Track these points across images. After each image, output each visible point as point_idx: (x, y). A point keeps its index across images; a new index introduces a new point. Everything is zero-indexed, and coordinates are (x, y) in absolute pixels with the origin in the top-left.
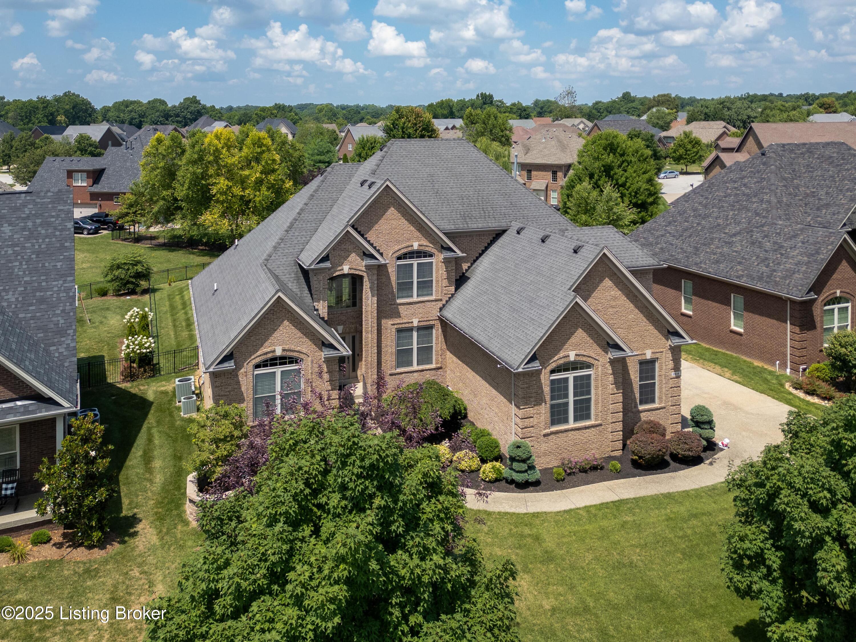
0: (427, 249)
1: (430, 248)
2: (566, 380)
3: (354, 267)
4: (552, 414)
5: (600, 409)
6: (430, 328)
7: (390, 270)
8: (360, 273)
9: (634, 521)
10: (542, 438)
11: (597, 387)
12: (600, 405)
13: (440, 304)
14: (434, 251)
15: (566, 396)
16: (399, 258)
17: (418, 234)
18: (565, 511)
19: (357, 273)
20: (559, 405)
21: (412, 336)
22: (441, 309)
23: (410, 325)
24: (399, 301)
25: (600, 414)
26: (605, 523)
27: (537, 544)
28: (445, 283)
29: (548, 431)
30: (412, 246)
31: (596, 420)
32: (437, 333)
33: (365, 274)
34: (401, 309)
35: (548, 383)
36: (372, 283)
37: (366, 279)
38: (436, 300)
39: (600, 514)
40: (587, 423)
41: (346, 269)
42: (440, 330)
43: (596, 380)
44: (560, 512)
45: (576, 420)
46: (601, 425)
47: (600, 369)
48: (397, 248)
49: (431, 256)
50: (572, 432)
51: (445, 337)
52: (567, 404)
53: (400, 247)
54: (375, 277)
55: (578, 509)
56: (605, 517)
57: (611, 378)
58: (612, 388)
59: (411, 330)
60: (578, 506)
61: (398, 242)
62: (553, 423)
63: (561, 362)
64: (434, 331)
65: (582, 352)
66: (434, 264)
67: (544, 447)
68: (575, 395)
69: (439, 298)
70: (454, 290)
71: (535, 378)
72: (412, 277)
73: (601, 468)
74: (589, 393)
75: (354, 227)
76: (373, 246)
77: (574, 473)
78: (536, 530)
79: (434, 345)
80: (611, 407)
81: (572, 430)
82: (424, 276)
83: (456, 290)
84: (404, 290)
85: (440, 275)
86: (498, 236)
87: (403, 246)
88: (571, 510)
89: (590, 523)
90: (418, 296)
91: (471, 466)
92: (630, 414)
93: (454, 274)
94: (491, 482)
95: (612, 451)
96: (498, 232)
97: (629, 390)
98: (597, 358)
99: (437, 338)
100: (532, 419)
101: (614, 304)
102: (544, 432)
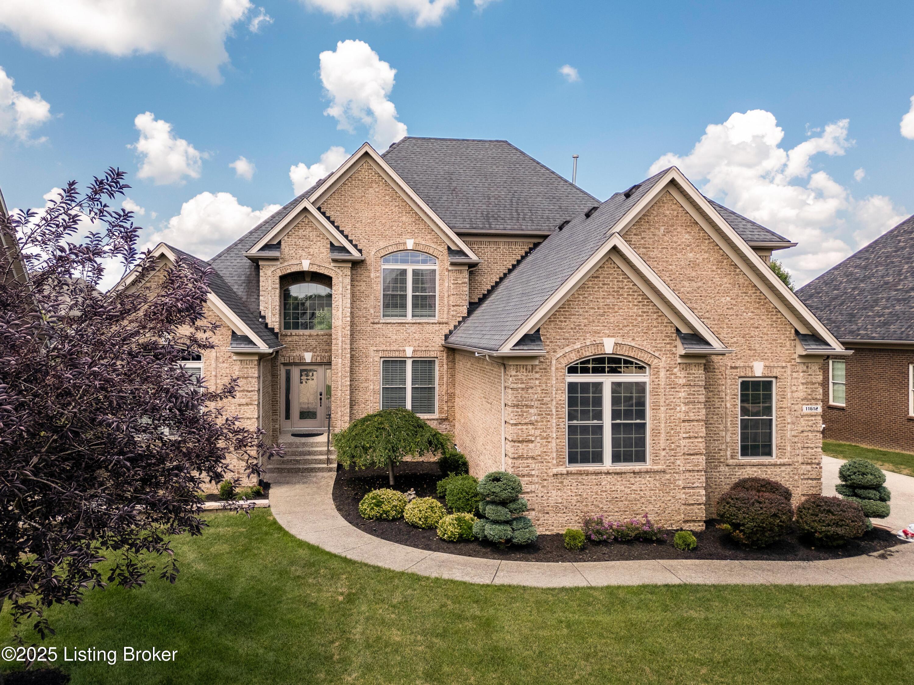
0: (427, 250)
1: (433, 250)
2: (598, 386)
3: (317, 263)
4: (572, 443)
5: (662, 444)
6: (431, 362)
7: (372, 275)
8: (327, 272)
9: (706, 619)
10: (551, 479)
11: (656, 406)
12: (663, 436)
13: (445, 330)
14: (437, 253)
15: (599, 415)
16: (387, 260)
17: (414, 228)
18: (563, 589)
19: (322, 271)
20: (585, 429)
21: (404, 372)
22: (447, 337)
23: (401, 355)
24: (385, 320)
25: (663, 453)
26: (641, 616)
27: (482, 633)
28: (453, 300)
29: (562, 469)
30: (405, 244)
31: (654, 462)
32: (441, 370)
33: (333, 275)
34: (388, 330)
36: (343, 287)
37: (335, 281)
38: (440, 324)
39: (635, 601)
40: (637, 466)
41: (306, 265)
42: (445, 366)
43: (655, 393)
44: (553, 589)
45: (616, 458)
46: (664, 473)
47: (662, 374)
48: (381, 245)
49: (434, 261)
50: (609, 478)
51: (452, 377)
52: (599, 430)
53: (387, 244)
54: (348, 280)
55: (591, 588)
56: (642, 605)
57: (684, 394)
58: (684, 410)
59: (402, 362)
60: (593, 584)
61: (384, 236)
62: (573, 459)
63: (588, 353)
64: (437, 367)
65: (628, 341)
66: (437, 273)
67: (555, 496)
68: (615, 414)
69: (445, 320)
70: (466, 311)
71: (537, 376)
72: (404, 289)
73: (660, 542)
74: (641, 414)
75: (319, 209)
76: (346, 237)
77: (604, 543)
78: (492, 611)
79: (436, 386)
80: (683, 443)
81: (608, 473)
82: (423, 290)
83: (470, 312)
84: (395, 306)
85: (446, 289)
86: (536, 245)
87: (391, 242)
88: (577, 589)
89: (609, 611)
90: (413, 316)
91: (426, 518)
92: (722, 468)
93: (467, 289)
94: (452, 542)
95: (686, 522)
96: (536, 241)
97: (722, 427)
98: (657, 354)
99: (441, 378)
100: (531, 445)
101: (694, 274)
102: (555, 471)
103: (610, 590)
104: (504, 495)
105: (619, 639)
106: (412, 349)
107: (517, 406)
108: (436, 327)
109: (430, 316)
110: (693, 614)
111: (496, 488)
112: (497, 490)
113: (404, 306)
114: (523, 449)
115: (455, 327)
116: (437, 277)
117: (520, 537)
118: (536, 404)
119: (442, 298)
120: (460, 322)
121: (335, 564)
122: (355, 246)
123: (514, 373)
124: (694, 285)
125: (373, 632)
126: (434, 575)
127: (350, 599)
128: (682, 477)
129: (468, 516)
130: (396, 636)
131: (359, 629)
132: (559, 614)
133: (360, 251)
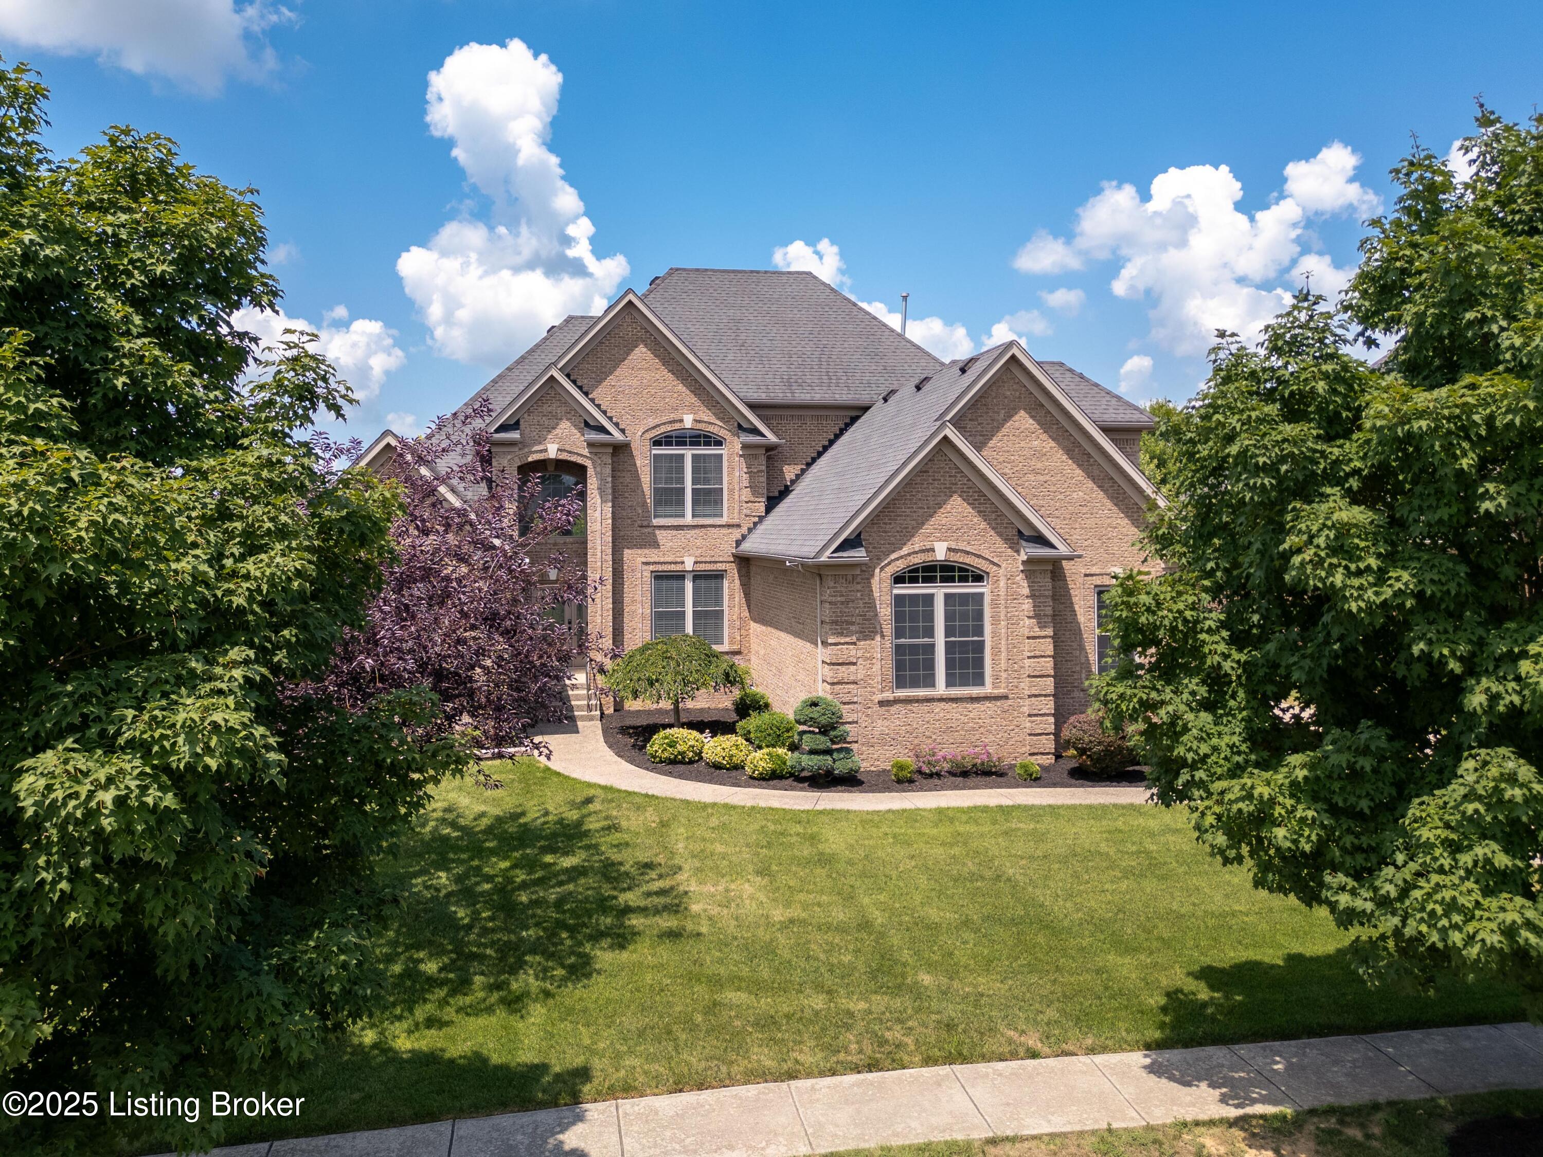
0: (711, 428)
1: (718, 428)
2: (929, 599)
3: (568, 448)
4: (899, 666)
5: (1003, 665)
6: (718, 576)
7: (638, 463)
8: (580, 460)
9: (1034, 828)
10: (876, 708)
11: (996, 620)
12: (1003, 655)
13: (736, 534)
14: (723, 433)
15: (930, 632)
16: (657, 443)
17: (693, 399)
18: (890, 811)
19: (573, 458)
20: (914, 648)
21: (682, 590)
22: (738, 543)
23: (679, 567)
24: (656, 522)
25: (1004, 675)
26: (969, 828)
27: (807, 844)
28: (746, 494)
29: (889, 695)
30: (681, 421)
31: (995, 685)
32: (731, 588)
33: (588, 463)
34: (661, 535)
35: (887, 599)
36: (602, 480)
37: (590, 472)
38: (729, 526)
39: (965, 817)
40: (975, 691)
41: (552, 451)
42: (737, 582)
43: (995, 605)
44: (879, 811)
45: (950, 683)
46: (1006, 697)
47: (1002, 583)
48: (651, 422)
49: (719, 443)
50: (942, 705)
51: (747, 595)
52: (930, 649)
53: (657, 421)
54: (608, 470)
55: (919, 809)
56: (971, 821)
57: (1027, 606)
58: (1028, 625)
59: (680, 577)
60: (923, 807)
61: (654, 411)
62: (901, 682)
63: (917, 560)
64: (726, 583)
65: (962, 546)
66: (725, 458)
67: (881, 726)
68: (949, 632)
69: (736, 521)
70: (763, 509)
71: (859, 587)
72: (681, 480)
73: (1001, 775)
74: (979, 631)
75: (568, 376)
76: (605, 412)
77: (938, 775)
78: (815, 829)
79: (726, 608)
80: (1027, 662)
81: (941, 700)
82: (707, 481)
83: (769, 510)
84: (668, 503)
85: (736, 480)
86: (854, 420)
87: (664, 419)
88: (904, 811)
89: (936, 826)
90: (694, 516)
91: (731, 756)
92: (1076, 694)
93: (764, 479)
94: (764, 779)
95: (1032, 754)
96: (854, 413)
97: (1075, 645)
98: (996, 560)
99: (732, 597)
100: (853, 668)
101: (1039, 465)
102: (879, 697)
103: (940, 811)
104: (823, 720)
105: (943, 844)
106: (692, 559)
107: (835, 622)
108: (725, 531)
109: (715, 516)
110: (1022, 825)
111: (815, 713)
112: (815, 715)
113: (681, 503)
114: (844, 672)
115: (750, 530)
116: (725, 464)
117: (840, 768)
118: (858, 620)
119: (731, 491)
120: (755, 524)
121: (638, 800)
122: (617, 425)
123: (832, 584)
124: (1041, 478)
125: (697, 847)
126: (749, 804)
127: (663, 824)
128: (1027, 702)
129: (781, 751)
130: (719, 848)
131: (681, 845)
132: (885, 829)
133: (623, 431)
